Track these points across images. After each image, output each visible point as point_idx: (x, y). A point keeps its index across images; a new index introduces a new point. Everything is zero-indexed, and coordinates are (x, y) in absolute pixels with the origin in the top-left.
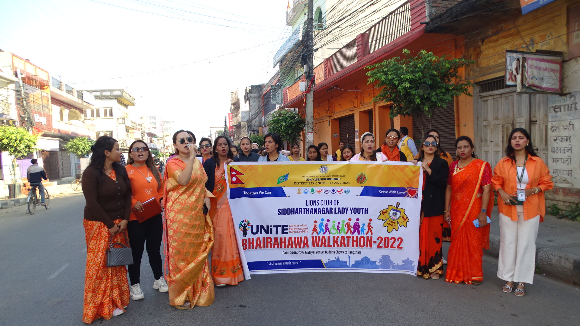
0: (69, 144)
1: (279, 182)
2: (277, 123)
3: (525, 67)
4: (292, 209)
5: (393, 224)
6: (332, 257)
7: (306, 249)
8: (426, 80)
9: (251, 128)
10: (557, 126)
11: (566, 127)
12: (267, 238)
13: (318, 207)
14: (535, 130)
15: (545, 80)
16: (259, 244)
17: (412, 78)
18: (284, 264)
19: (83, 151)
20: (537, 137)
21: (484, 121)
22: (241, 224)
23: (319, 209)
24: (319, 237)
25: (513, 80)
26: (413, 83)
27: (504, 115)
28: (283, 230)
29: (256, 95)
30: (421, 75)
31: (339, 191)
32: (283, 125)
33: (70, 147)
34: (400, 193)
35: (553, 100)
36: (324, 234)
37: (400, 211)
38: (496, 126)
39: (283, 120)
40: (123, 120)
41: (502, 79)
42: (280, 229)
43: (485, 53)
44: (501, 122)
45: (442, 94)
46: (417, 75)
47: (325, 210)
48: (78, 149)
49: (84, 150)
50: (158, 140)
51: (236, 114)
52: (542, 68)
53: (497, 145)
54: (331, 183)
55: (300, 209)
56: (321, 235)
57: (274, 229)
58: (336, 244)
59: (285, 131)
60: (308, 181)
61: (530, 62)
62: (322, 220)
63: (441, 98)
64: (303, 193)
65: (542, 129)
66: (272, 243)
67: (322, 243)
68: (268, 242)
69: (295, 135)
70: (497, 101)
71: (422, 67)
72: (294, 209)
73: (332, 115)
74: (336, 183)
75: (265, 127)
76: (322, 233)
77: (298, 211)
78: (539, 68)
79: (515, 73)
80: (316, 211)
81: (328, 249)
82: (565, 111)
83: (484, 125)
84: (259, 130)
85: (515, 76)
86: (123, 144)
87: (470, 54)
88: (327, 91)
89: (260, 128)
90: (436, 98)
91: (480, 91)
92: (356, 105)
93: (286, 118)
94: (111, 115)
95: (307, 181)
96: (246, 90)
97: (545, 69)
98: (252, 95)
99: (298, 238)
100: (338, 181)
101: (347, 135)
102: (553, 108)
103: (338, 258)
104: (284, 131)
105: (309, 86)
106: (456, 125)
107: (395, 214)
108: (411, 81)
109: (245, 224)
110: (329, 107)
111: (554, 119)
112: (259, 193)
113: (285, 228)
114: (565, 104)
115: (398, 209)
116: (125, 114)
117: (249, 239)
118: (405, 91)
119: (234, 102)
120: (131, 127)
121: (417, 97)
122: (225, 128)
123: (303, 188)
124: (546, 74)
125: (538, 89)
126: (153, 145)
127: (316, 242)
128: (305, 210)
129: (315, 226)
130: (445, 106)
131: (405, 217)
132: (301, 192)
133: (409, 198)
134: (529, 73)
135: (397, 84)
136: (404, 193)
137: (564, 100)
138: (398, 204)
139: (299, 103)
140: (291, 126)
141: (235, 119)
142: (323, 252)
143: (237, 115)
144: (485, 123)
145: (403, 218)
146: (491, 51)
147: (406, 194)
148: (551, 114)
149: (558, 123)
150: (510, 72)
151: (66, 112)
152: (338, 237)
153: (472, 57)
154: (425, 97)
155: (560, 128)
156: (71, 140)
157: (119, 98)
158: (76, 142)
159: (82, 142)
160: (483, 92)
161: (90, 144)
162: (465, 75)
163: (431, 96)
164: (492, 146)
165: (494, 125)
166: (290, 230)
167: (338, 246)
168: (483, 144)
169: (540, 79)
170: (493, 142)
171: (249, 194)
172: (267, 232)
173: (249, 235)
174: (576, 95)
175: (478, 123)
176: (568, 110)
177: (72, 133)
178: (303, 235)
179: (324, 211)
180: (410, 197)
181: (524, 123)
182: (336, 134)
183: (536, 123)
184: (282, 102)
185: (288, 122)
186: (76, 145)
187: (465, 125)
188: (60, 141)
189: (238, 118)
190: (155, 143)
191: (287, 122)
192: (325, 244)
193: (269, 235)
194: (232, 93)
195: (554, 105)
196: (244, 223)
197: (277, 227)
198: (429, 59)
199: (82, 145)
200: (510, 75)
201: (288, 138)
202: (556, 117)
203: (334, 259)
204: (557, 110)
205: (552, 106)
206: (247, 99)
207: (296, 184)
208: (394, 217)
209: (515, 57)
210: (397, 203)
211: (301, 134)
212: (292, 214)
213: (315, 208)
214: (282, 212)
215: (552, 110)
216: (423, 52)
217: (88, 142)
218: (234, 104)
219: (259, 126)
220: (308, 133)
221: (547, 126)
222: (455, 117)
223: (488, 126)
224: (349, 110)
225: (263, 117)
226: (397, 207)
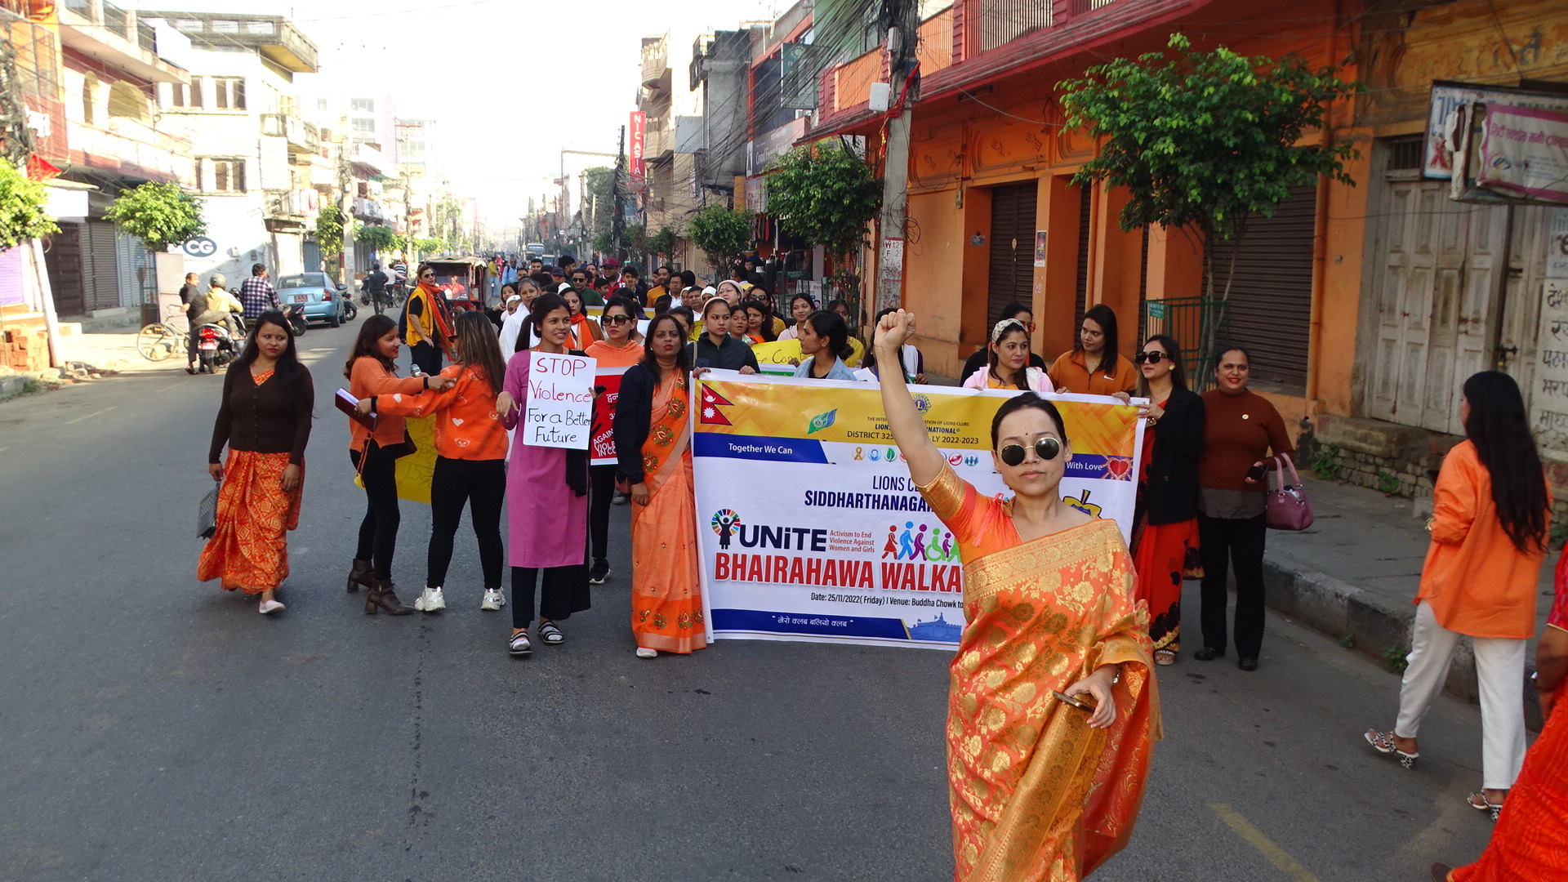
0: (120, 206)
1: (812, 429)
2: (796, 188)
3: (1479, 130)
4: (839, 494)
6: (928, 615)
7: (865, 592)
8: (1224, 135)
9: (707, 178)
10: (1564, 292)
12: (778, 558)
13: (901, 494)
14: (1516, 296)
15: (1534, 170)
16: (756, 571)
17: (1184, 126)
18: (812, 622)
19: (165, 229)
20: (1517, 316)
21: (1392, 252)
22: (718, 520)
23: (904, 498)
24: (900, 565)
25: (1443, 165)
26: (1186, 140)
27: (1444, 241)
28: (815, 540)
29: (729, 64)
31: (953, 460)
32: (814, 196)
33: (125, 214)
34: (1092, 467)
35: (1563, 218)
37: (1089, 510)
38: (1422, 271)
39: (816, 180)
40: (280, 123)
42: (808, 538)
43: (1415, 50)
44: (1434, 260)
45: (1263, 179)
46: (1200, 121)
48: (148, 222)
49: (169, 228)
50: (385, 187)
51: (656, 119)
52: (1528, 136)
53: (1418, 326)
55: (858, 495)
57: (794, 537)
58: (938, 583)
59: (821, 217)
60: (880, 431)
61: (1495, 117)
62: (909, 525)
63: (1260, 188)
64: (867, 460)
65: (1533, 294)
66: (789, 570)
67: (905, 581)
68: (777, 569)
69: (849, 228)
70: (1432, 198)
71: (1216, 99)
72: (844, 494)
73: (973, 175)
74: (946, 440)
75: (755, 176)
76: (907, 555)
77: (853, 501)
78: (1519, 136)
79: (1449, 145)
80: (895, 504)
81: (919, 596)
83: (1391, 264)
84: (735, 189)
85: (1451, 154)
86: (280, 203)
87: (1374, 48)
88: (959, 99)
89: (739, 179)
90: (1246, 188)
91: (1390, 161)
92: (1045, 150)
93: (824, 173)
94: (241, 103)
95: (878, 431)
96: (697, 46)
97: (1538, 138)
98: (716, 64)
99: (850, 563)
100: (951, 435)
101: (1014, 243)
102: (1559, 242)
103: (941, 617)
104: (816, 216)
105: (898, 97)
106: (1315, 256)
108: (1178, 136)
109: (726, 520)
110: (964, 148)
111: (1559, 273)
112: (763, 450)
113: (819, 536)
115: (1085, 507)
116: (285, 100)
117: (735, 556)
118: (1161, 161)
119: (651, 77)
120: (305, 146)
121: (1193, 182)
123: (867, 448)
124: (1539, 150)
125: (1513, 194)
126: (371, 207)
127: (890, 577)
128: (871, 498)
129: (892, 537)
132: (862, 455)
133: (1111, 481)
134: (1489, 149)
135: (1141, 142)
136: (1100, 468)
138: (1086, 494)
139: (872, 126)
140: (840, 199)
141: (652, 138)
142: (905, 602)
143: (660, 123)
144: (1394, 259)
146: (1431, 48)
147: (1105, 469)
148: (1555, 256)
150: (1439, 141)
151: (102, 91)
152: (944, 568)
153: (1381, 57)
154: (1218, 182)
156: (126, 191)
157: (267, 47)
158: (143, 200)
159: (162, 202)
160: (1397, 167)
161: (187, 209)
162: (1355, 109)
163: (1234, 179)
164: (1405, 328)
165: (1417, 268)
166: (833, 544)
167: (942, 589)
168: (1384, 318)
169: (1518, 166)
170: (1408, 315)
171: (741, 449)
172: (777, 544)
173: (736, 547)
175: (1375, 257)
177: (125, 164)
178: (862, 557)
179: (915, 504)
180: (1114, 478)
181: (1489, 273)
182: (978, 234)
183: (1520, 275)
184: (816, 105)
185: (832, 187)
186: (143, 209)
187: (1341, 258)
188: (91, 194)
189: (664, 134)
190: (376, 199)
191: (827, 187)
192: (912, 581)
193: (782, 552)
194: (646, 41)
195: (1563, 234)
196: (724, 517)
197: (801, 532)
198: (1236, 77)
199: (162, 211)
200: (1438, 149)
201: (827, 239)
202: (1564, 266)
203: (931, 619)
205: (1558, 234)
206: (699, 75)
207: (852, 435)
209: (1456, 100)
210: (1084, 491)
211: (871, 225)
212: (838, 506)
213: (893, 497)
214: (815, 499)
215: (1558, 244)
216: (1223, 53)
217: (180, 201)
218: (652, 85)
219: (737, 174)
220: (888, 241)
221: (1542, 287)
222: (1316, 234)
223: (1400, 270)
224: (1024, 167)
225: (750, 145)
226: (1084, 500)
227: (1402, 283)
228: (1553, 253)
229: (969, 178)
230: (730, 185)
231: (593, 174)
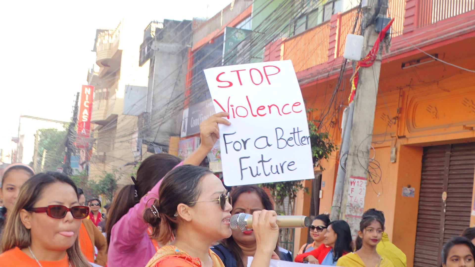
29: (174, 47)
51: (105, 90)
73: (407, 134)
75: (188, 137)
88: (403, 66)
89: (173, 139)
96: (148, 31)
101: (444, 196)
105: (370, 49)
110: (400, 111)
119: (104, 56)
141: (99, 105)
182: (409, 187)
189: (111, 101)
194: (98, 31)
206: (147, 54)
218: (103, 63)
219: (172, 135)
220: (352, 180)
225: (186, 112)
229: (404, 137)
230: (166, 143)
231: (46, 133)
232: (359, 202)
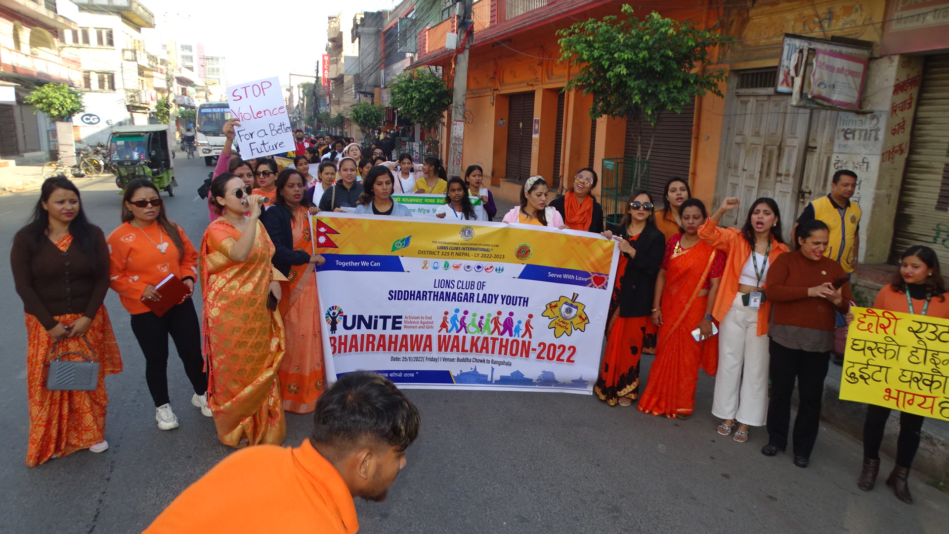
0: (34, 96)
1: (394, 249)
2: (406, 93)
3: (812, 64)
4: (411, 291)
5: (565, 325)
6: (467, 368)
7: (427, 354)
8: (654, 64)
9: (361, 88)
10: (844, 161)
11: (858, 166)
12: (369, 336)
13: (452, 291)
14: (812, 162)
15: (838, 89)
16: (354, 345)
17: (632, 58)
18: (391, 375)
19: (60, 109)
20: (812, 173)
21: (737, 135)
22: (329, 314)
23: (454, 293)
24: (450, 337)
25: (788, 85)
26: (633, 67)
27: (769, 130)
28: (394, 322)
29: (372, 30)
30: (647, 56)
31: (487, 269)
32: (415, 97)
33: (37, 100)
34: (580, 279)
35: (846, 119)
36: (457, 332)
37: (577, 307)
38: (755, 146)
39: (415, 88)
40: (133, 54)
41: (774, 70)
42: (389, 322)
43: (755, 21)
44: (763, 140)
45: (675, 91)
46: (641, 56)
47: (463, 296)
48: (51, 105)
49: (63, 109)
50: (197, 90)
51: (335, 58)
52: (836, 69)
53: (752, 177)
54: (476, 255)
55: (424, 292)
56: (453, 333)
57: (380, 322)
58: (474, 348)
59: (419, 109)
61: (821, 57)
62: (457, 311)
63: (674, 97)
64: (430, 269)
65: (823, 162)
66: (376, 343)
67: (453, 346)
68: (368, 342)
69: (434, 115)
70: (762, 105)
71: (651, 43)
72: (414, 292)
73: (499, 88)
74: (484, 256)
75: (385, 88)
76: (454, 330)
77: (421, 296)
78: (831, 68)
79: (792, 73)
80: (448, 297)
81: (462, 356)
82: (860, 139)
83: (736, 141)
84: (375, 94)
85: (793, 78)
86: (134, 97)
87: (731, 19)
88: (493, 46)
89: (377, 89)
90: (666, 96)
91: (738, 84)
92: (539, 75)
93: (420, 85)
94: (111, 43)
95: (439, 250)
96: (355, 20)
97: (840, 71)
98: (366, 29)
99: (417, 336)
100: (487, 253)
101: (521, 125)
102: (843, 132)
103: (475, 369)
104: (417, 107)
105: (462, 41)
106: (693, 136)
107: (569, 311)
108: (628, 64)
109: (334, 313)
110: (495, 73)
111: (842, 150)
112: (360, 264)
113: (397, 320)
114: (862, 128)
115: (574, 304)
116: (137, 43)
117: (340, 337)
118: (618, 79)
119: (333, 36)
120: (147, 66)
121: (636, 91)
122: (317, 78)
123: (431, 261)
124: (841, 78)
125: (825, 103)
126: (189, 100)
127: (443, 344)
128: (432, 294)
129: (445, 319)
130: (679, 112)
131: (584, 317)
132: (427, 266)
133: (593, 289)
134: (817, 76)
135: (606, 67)
136: (586, 279)
137: (862, 121)
138: (575, 296)
139: (446, 60)
140: (429, 99)
141: (333, 67)
142: (453, 360)
143: (337, 60)
144: (738, 139)
145: (581, 317)
146: (765, 20)
147: (589, 281)
148: (840, 140)
149: (846, 156)
150: (786, 70)
151: (25, 33)
152: (478, 338)
153: (735, 24)
154: (650, 92)
155: (847, 165)
156: (37, 88)
157: (125, 13)
158: (47, 93)
159: (58, 94)
160: (742, 87)
161: (73, 98)
162: (719, 53)
163: (658, 90)
164: (744, 178)
165: (752, 144)
166: (406, 324)
167: (477, 351)
168: (731, 171)
169: (830, 86)
170: (746, 170)
171: (344, 264)
172: (368, 326)
173: (340, 331)
174: (880, 116)
175: (727, 137)
176: (865, 139)
177: (40, 74)
178: (425, 332)
179: (461, 297)
180: (595, 287)
181: (797, 148)
182: (502, 120)
183: (815, 150)
184: (417, 51)
185: (424, 92)
186: (47, 98)
187: (708, 137)
188: (16, 88)
189: (339, 66)
190: (192, 96)
191: (422, 92)
192: (457, 347)
193: (372, 331)
194: (330, 18)
195: (846, 128)
196: (333, 311)
197: (385, 318)
198: (663, 30)
199: (58, 99)
200: (785, 75)
201: (422, 120)
202: (845, 146)
203: (469, 370)
204: (848, 136)
205: (842, 128)
206: (356, 34)
207: (422, 253)
208: (567, 315)
209: (798, 46)
210: (574, 294)
211: (445, 113)
212: (410, 299)
213: (447, 293)
214: (395, 295)
215: (842, 134)
216: (655, 15)
217: (69, 94)
218: (332, 40)
219: (376, 86)
220: (455, 122)
221: (829, 159)
222: (694, 124)
223: (742, 145)
224: (528, 84)
225: (382, 71)
226: (574, 300)
227: (743, 152)
228: (838, 139)
229: (497, 90)
230: (372, 92)
231: (305, 86)
232: (460, 136)
